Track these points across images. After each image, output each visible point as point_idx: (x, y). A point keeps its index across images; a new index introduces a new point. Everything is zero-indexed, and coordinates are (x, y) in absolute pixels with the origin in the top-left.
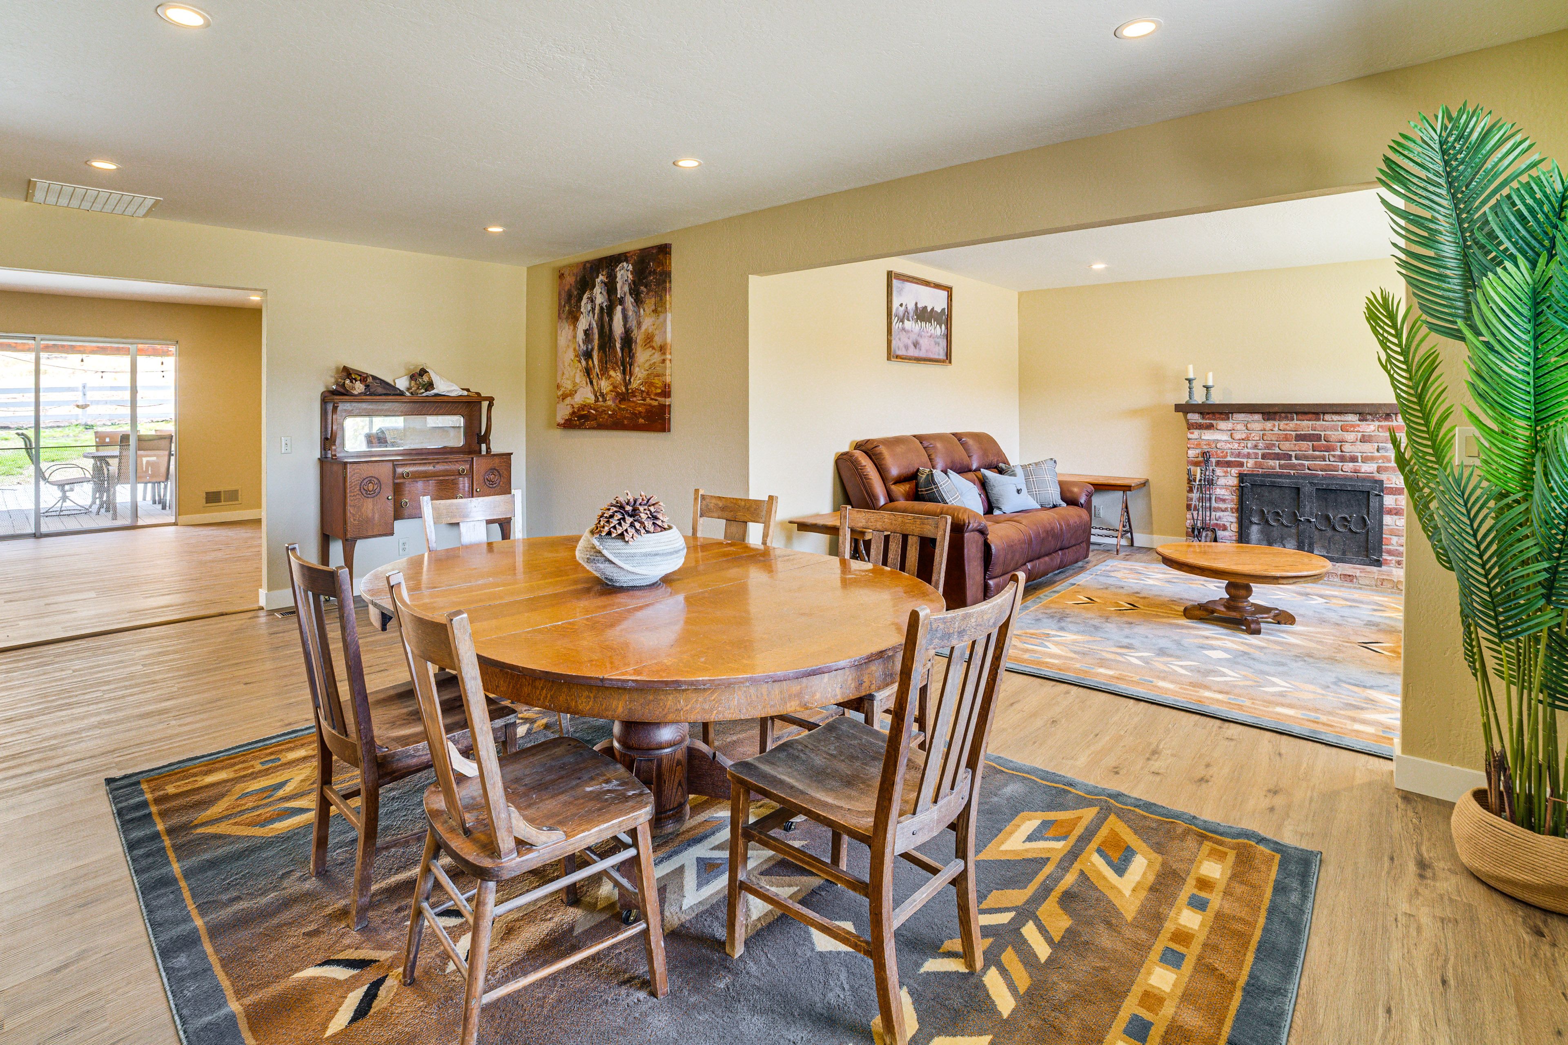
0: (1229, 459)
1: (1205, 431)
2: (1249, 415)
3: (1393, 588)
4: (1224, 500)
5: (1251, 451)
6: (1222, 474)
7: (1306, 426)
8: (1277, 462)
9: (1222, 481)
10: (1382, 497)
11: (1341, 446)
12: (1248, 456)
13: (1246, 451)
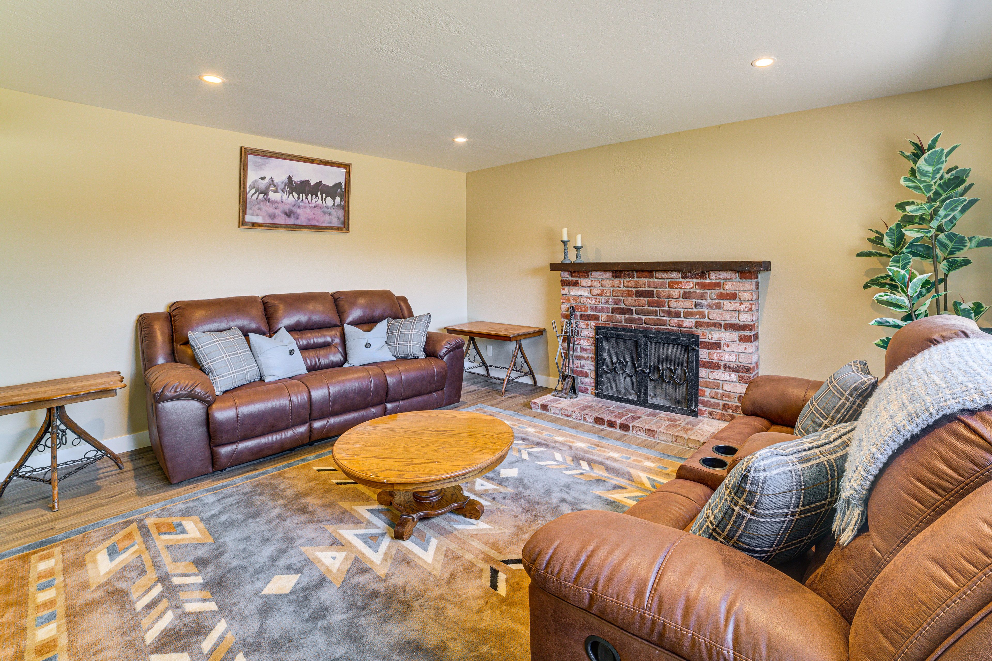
0: (589, 313)
1: (573, 288)
2: (602, 273)
3: (684, 445)
4: (586, 350)
5: (604, 306)
6: (584, 326)
7: (643, 283)
8: (623, 316)
9: (584, 333)
10: (698, 352)
11: (668, 302)
12: (602, 310)
13: (601, 305)
